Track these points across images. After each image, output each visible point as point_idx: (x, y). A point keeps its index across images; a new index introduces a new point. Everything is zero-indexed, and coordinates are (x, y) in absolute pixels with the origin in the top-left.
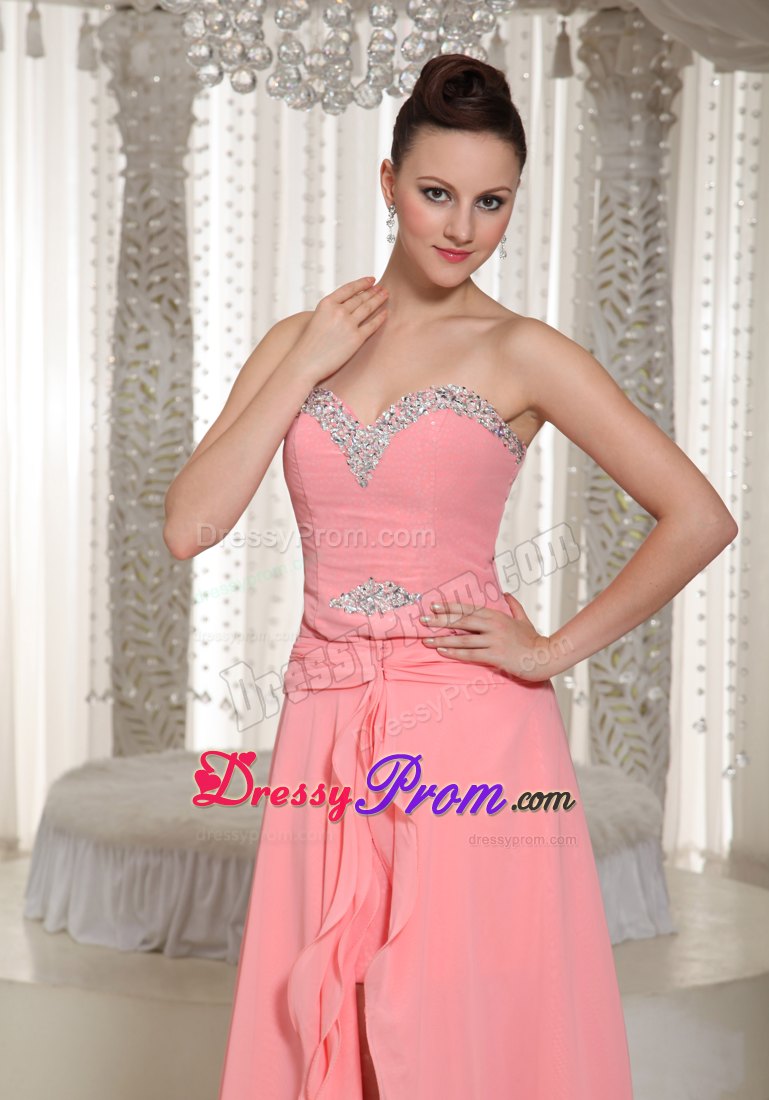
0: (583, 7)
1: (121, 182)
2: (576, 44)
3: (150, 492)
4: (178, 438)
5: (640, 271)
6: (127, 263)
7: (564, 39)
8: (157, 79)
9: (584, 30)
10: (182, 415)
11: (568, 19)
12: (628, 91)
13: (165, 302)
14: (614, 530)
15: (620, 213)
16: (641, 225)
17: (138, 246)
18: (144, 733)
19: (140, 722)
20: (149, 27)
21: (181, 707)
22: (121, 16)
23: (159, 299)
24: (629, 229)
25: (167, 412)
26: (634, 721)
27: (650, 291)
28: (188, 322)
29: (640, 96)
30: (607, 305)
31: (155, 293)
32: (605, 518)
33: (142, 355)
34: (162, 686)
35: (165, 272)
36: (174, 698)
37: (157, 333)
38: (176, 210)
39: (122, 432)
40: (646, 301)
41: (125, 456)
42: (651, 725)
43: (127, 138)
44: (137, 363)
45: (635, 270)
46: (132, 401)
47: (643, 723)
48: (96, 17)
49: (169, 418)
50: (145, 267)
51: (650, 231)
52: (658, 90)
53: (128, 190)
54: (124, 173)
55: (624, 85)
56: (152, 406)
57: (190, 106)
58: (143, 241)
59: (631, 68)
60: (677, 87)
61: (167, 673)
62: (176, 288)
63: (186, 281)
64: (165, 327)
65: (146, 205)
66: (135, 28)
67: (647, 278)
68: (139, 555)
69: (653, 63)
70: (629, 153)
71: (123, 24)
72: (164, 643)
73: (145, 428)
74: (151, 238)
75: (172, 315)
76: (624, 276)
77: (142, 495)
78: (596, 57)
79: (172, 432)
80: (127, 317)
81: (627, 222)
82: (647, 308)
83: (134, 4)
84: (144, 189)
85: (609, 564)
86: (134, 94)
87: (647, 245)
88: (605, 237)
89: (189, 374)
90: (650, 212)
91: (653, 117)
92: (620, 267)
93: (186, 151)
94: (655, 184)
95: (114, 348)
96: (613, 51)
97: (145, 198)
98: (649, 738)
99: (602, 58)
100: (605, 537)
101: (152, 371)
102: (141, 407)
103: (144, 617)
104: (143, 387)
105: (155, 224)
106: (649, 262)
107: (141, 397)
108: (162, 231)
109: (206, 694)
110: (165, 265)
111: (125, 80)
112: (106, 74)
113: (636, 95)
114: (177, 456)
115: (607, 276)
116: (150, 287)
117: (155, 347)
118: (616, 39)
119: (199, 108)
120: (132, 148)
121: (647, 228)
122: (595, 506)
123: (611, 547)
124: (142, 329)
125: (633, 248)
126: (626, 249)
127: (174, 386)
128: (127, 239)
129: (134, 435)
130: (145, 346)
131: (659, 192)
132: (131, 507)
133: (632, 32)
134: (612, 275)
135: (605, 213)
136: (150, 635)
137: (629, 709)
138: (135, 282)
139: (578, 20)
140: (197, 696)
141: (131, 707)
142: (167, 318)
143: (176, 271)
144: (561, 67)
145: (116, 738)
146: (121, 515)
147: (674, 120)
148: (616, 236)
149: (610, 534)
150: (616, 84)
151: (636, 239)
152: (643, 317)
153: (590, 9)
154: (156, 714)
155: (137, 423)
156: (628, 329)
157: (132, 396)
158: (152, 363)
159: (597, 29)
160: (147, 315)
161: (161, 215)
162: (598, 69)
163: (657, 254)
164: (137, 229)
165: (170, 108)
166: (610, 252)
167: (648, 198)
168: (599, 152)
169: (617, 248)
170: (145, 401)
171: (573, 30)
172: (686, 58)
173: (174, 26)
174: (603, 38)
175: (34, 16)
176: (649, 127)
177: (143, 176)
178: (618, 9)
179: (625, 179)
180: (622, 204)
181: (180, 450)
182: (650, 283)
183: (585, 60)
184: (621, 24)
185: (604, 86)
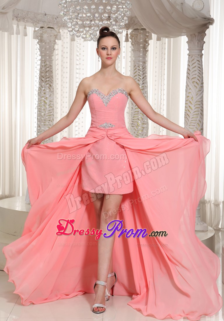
0: (131, 28)
2: (129, 36)
3: (46, 122)
4: (51, 111)
5: (142, 79)
6: (41, 77)
7: (127, 34)
8: (48, 41)
9: (131, 33)
10: (51, 107)
11: (128, 31)
12: (139, 45)
13: (49, 84)
14: (136, 129)
15: (138, 68)
16: (142, 71)
17: (44, 73)
20: (46, 31)
22: (41, 29)
23: (48, 84)
24: (139, 71)
25: (49, 107)
27: (143, 83)
28: (53, 88)
29: (142, 45)
32: (135, 127)
33: (44, 95)
35: (49, 79)
37: (47, 91)
39: (40, 110)
40: (143, 85)
41: (41, 115)
43: (41, 53)
44: (44, 97)
46: (42, 104)
48: (37, 29)
50: (45, 78)
51: (144, 72)
52: (145, 45)
53: (41, 63)
54: (41, 60)
55: (139, 43)
56: (46, 105)
57: (54, 47)
59: (140, 40)
60: (149, 44)
62: (51, 82)
63: (53, 81)
64: (49, 89)
65: (45, 66)
66: (43, 31)
69: (144, 39)
70: (139, 57)
71: (41, 30)
73: (44, 109)
74: (46, 72)
75: (50, 87)
76: (138, 80)
77: (44, 122)
78: (133, 38)
79: (49, 110)
80: (41, 87)
81: (139, 70)
82: (143, 87)
83: (44, 27)
86: (44, 44)
87: (143, 74)
88: (135, 73)
89: (53, 99)
90: (143, 68)
92: (138, 79)
93: (53, 55)
94: (145, 62)
95: (38, 94)
96: (137, 37)
97: (45, 64)
100: (135, 131)
101: (46, 98)
104: (44, 101)
105: (48, 69)
106: (143, 78)
108: (48, 71)
110: (49, 77)
111: (41, 41)
112: (38, 41)
116: (46, 82)
117: (47, 93)
118: (137, 35)
119: (56, 47)
120: (43, 54)
121: (143, 71)
122: (133, 125)
123: (136, 133)
124: (44, 90)
125: (141, 75)
126: (139, 75)
127: (50, 101)
128: (41, 72)
129: (43, 111)
130: (45, 93)
131: (145, 64)
132: (42, 125)
133: (140, 33)
135: (135, 68)
138: (42, 80)
139: (130, 31)
144: (127, 40)
146: (39, 127)
147: (148, 51)
148: (137, 72)
149: (136, 131)
150: (137, 43)
151: (141, 73)
153: (132, 29)
158: (46, 96)
159: (133, 33)
160: (45, 87)
161: (48, 67)
162: (134, 40)
163: (145, 76)
164: (43, 70)
165: (50, 47)
166: (136, 75)
167: (143, 65)
168: (134, 57)
169: (137, 75)
170: (45, 104)
171: (129, 33)
172: (151, 39)
173: (51, 31)
174: (135, 34)
175: (25, 28)
176: (144, 51)
177: (45, 60)
178: (138, 29)
179: (139, 61)
180: (138, 67)
181: (52, 114)
182: (143, 82)
183: (131, 39)
184: (138, 32)
185: (135, 44)
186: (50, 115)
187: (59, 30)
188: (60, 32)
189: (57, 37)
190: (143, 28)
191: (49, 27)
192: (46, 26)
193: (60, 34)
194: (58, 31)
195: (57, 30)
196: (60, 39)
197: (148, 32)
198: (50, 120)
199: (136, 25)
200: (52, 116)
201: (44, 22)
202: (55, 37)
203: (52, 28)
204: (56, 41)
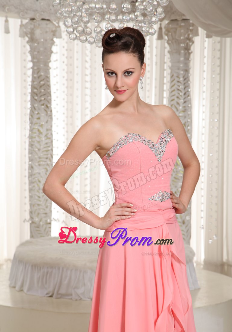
0: (166, 19)
1: (31, 71)
2: (164, 30)
3: (41, 161)
4: (48, 145)
5: (183, 96)
6: (33, 94)
7: (160, 29)
8: (42, 40)
9: (167, 26)
10: (49, 138)
11: (161, 23)
12: (179, 44)
13: (45, 105)
14: (175, 170)
15: (177, 79)
16: (183, 83)
17: (37, 89)
18: (40, 231)
19: (38, 227)
20: (39, 25)
21: (50, 223)
22: (31, 22)
23: (43, 105)
24: (179, 84)
26: (181, 226)
27: (185, 102)
28: (51, 111)
29: (183, 45)
30: (173, 106)
31: (42, 103)
33: (38, 121)
34: (45, 217)
35: (45, 97)
36: (49, 221)
37: (43, 114)
38: (47, 78)
39: (33, 143)
40: (184, 105)
41: (34, 150)
42: (186, 227)
43: (33, 57)
44: (37, 123)
45: (181, 96)
46: (35, 134)
47: (184, 227)
48: (25, 21)
49: (46, 139)
50: (39, 95)
51: (186, 84)
52: (187, 44)
53: (33, 73)
54: (32, 68)
55: (178, 42)
56: (41, 136)
57: (51, 48)
58: (38, 88)
59: (180, 37)
60: (193, 43)
61: (46, 214)
62: (48, 102)
63: (51, 99)
64: (45, 113)
65: (39, 77)
66: (34, 25)
67: (185, 98)
68: (38, 179)
69: (186, 36)
70: (179, 62)
71: (31, 24)
72: (45, 205)
73: (39, 142)
74: (41, 87)
75: (47, 109)
76: (178, 97)
77: (39, 162)
78: (170, 34)
79: (47, 144)
80: (33, 110)
81: (178, 82)
82: (185, 107)
83: (35, 18)
84: (38, 73)
85: (173, 181)
86: (36, 44)
87: (185, 88)
88: (172, 87)
89: (51, 126)
91: (186, 51)
92: (177, 95)
93: (50, 61)
94: (187, 71)
95: (30, 119)
96: (175, 32)
97: (39, 75)
98: (186, 230)
99: (172, 35)
101: (41, 126)
102: (38, 136)
103: (39, 197)
104: (39, 130)
105: (42, 83)
106: (185, 94)
107: (38, 133)
108: (44, 85)
109: (58, 219)
110: (44, 95)
111: (32, 40)
112: (27, 39)
113: (182, 45)
114: (49, 150)
115: (173, 98)
116: (41, 101)
117: (42, 118)
118: (176, 29)
119: (54, 49)
120: (35, 60)
121: (185, 84)
124: (38, 113)
125: (181, 89)
126: (178, 90)
127: (47, 130)
128: (33, 87)
129: (36, 144)
130: (39, 118)
131: (188, 74)
132: (36, 165)
133: (181, 26)
134: (175, 97)
135: (172, 79)
136: (41, 202)
137: (180, 222)
138: (36, 100)
140: (55, 220)
141: (35, 223)
142: (45, 110)
143: (48, 97)
144: (160, 37)
145: (31, 232)
146: (32, 168)
148: (176, 86)
150: (176, 42)
151: (182, 87)
152: (183, 110)
153: (168, 20)
154: (43, 225)
155: (37, 141)
156: (180, 113)
157: (35, 133)
158: (41, 123)
159: (170, 26)
160: (39, 109)
161: (43, 80)
162: (170, 37)
163: (188, 91)
164: (37, 84)
165: (45, 49)
166: (174, 90)
167: (185, 75)
168: (170, 62)
169: (176, 90)
170: (39, 134)
171: (163, 26)
172: (197, 34)
173: (47, 24)
174: (172, 28)
175: (6, 21)
176: (185, 54)
177: (38, 69)
178: (176, 20)
179: (178, 69)
180: (178, 77)
181: (50, 148)
182: (185, 100)
183: (167, 35)
184: (178, 24)
185: (172, 42)
186: (47, 151)
187: (58, 23)
188: (59, 27)
189: (56, 33)
190: (184, 18)
191: (43, 19)
192: (38, 17)
193: (60, 30)
194: (57, 25)
195: (55, 23)
196: (60, 37)
197: (193, 25)
198: (47, 158)
199: (173, 13)
200: (51, 151)
201: (35, 11)
202: (52, 33)
203: (48, 20)
204: (55, 39)
